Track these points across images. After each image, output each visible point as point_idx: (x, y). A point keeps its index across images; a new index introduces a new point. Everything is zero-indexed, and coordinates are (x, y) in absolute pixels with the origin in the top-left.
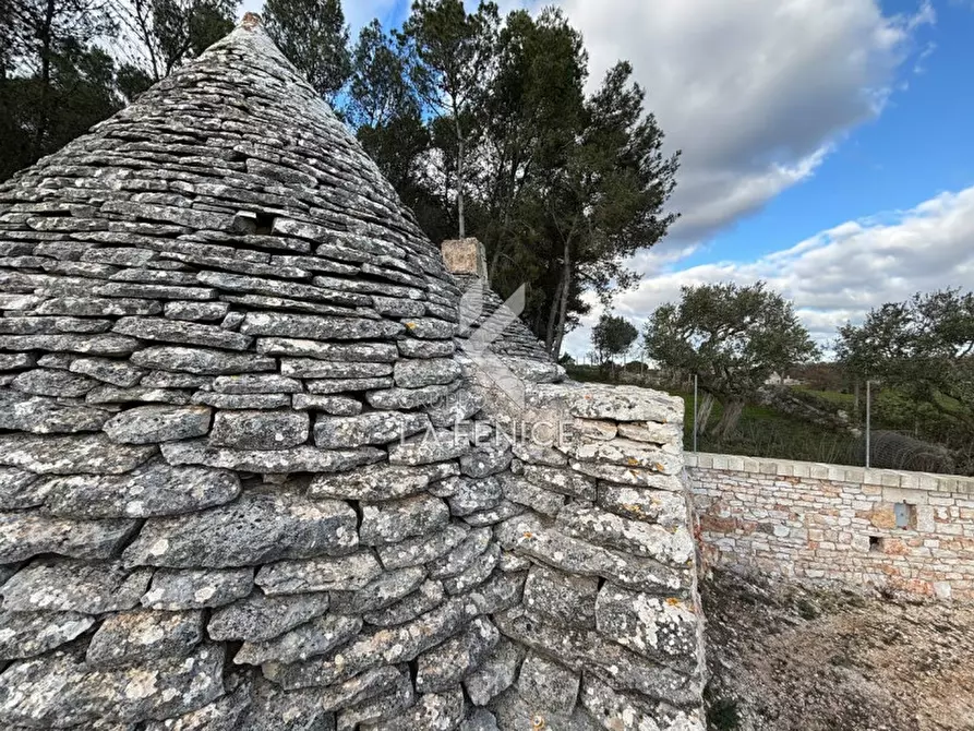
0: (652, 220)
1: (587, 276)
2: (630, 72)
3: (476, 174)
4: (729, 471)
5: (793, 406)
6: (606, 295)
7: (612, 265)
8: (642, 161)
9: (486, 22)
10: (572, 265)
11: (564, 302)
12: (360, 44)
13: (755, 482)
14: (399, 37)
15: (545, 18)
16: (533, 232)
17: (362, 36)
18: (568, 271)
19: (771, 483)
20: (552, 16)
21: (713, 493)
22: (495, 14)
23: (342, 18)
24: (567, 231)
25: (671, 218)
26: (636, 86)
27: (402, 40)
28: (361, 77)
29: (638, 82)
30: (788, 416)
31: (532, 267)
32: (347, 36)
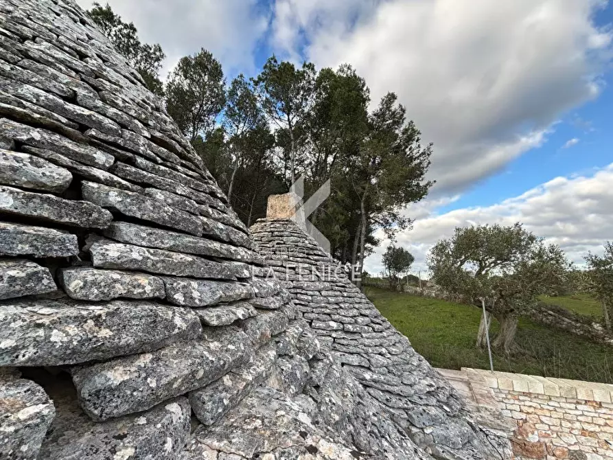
0: (418, 185)
1: (376, 221)
2: (396, 99)
3: (303, 161)
4: (530, 393)
5: (550, 318)
6: (391, 233)
7: (393, 214)
8: (407, 150)
9: (307, 73)
10: (366, 214)
11: (363, 239)
12: (231, 88)
13: (557, 405)
14: (254, 81)
15: (341, 70)
16: (340, 194)
17: (233, 83)
18: (364, 218)
19: (573, 406)
20: (346, 69)
21: (518, 415)
22: (313, 69)
23: (222, 74)
24: (363, 193)
25: (429, 184)
26: (400, 106)
27: (256, 83)
28: (232, 106)
29: (401, 104)
30: (548, 326)
31: (340, 216)
32: (224, 83)
